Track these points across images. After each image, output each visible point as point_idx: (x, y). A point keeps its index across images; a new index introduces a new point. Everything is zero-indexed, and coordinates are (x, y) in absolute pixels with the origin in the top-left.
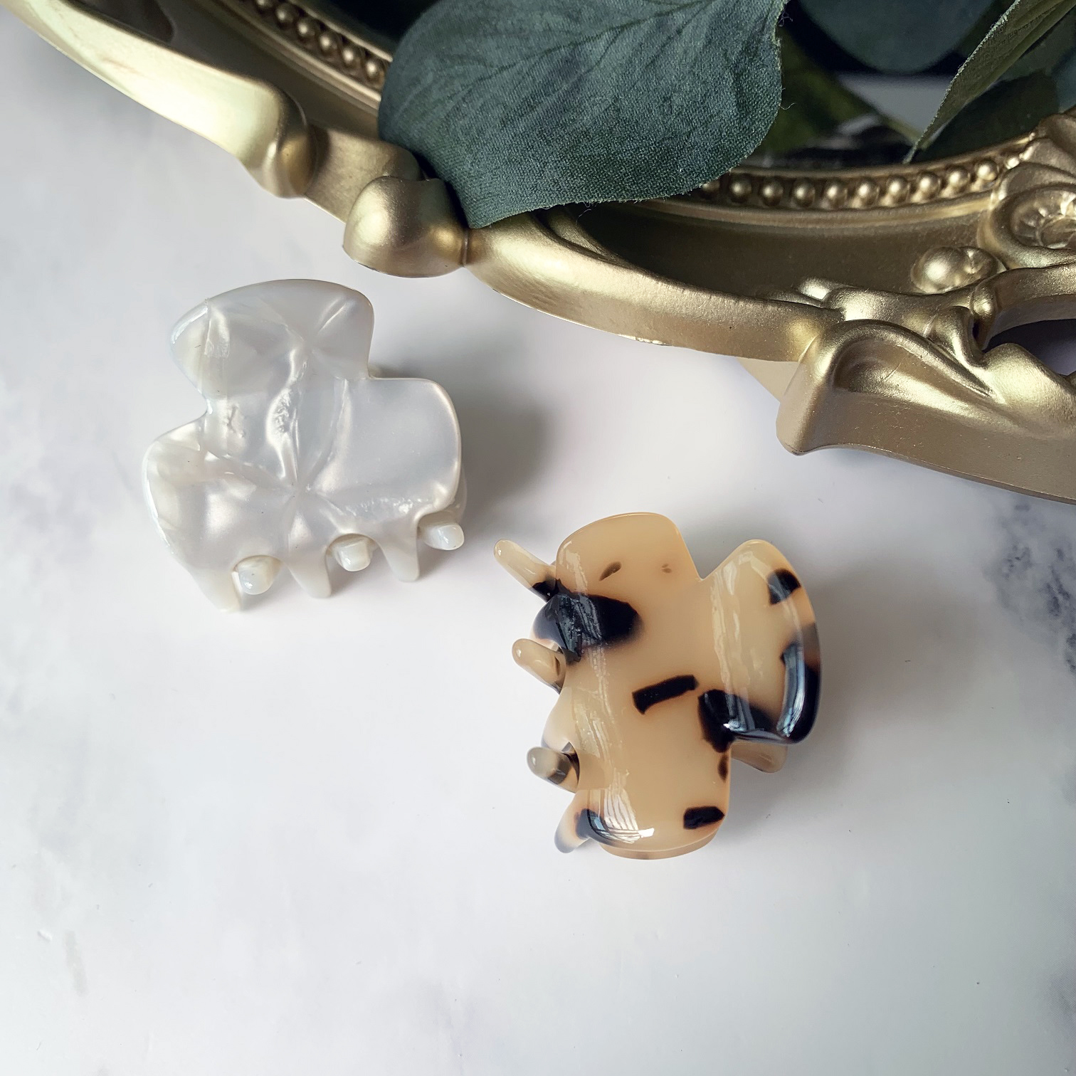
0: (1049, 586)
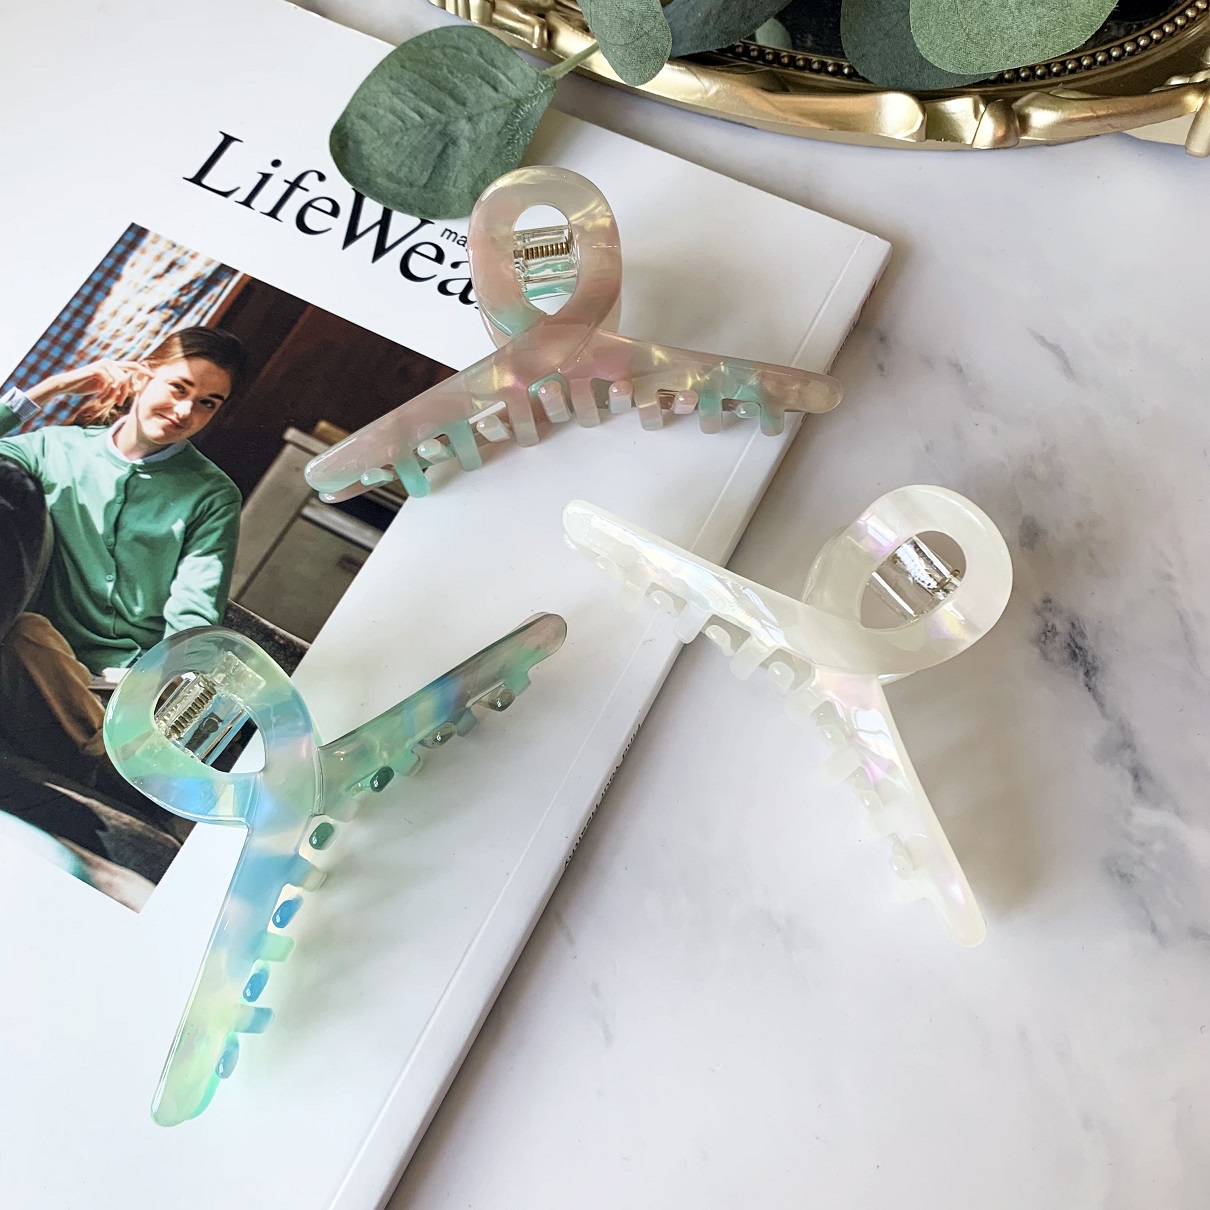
0: (1069, 645)
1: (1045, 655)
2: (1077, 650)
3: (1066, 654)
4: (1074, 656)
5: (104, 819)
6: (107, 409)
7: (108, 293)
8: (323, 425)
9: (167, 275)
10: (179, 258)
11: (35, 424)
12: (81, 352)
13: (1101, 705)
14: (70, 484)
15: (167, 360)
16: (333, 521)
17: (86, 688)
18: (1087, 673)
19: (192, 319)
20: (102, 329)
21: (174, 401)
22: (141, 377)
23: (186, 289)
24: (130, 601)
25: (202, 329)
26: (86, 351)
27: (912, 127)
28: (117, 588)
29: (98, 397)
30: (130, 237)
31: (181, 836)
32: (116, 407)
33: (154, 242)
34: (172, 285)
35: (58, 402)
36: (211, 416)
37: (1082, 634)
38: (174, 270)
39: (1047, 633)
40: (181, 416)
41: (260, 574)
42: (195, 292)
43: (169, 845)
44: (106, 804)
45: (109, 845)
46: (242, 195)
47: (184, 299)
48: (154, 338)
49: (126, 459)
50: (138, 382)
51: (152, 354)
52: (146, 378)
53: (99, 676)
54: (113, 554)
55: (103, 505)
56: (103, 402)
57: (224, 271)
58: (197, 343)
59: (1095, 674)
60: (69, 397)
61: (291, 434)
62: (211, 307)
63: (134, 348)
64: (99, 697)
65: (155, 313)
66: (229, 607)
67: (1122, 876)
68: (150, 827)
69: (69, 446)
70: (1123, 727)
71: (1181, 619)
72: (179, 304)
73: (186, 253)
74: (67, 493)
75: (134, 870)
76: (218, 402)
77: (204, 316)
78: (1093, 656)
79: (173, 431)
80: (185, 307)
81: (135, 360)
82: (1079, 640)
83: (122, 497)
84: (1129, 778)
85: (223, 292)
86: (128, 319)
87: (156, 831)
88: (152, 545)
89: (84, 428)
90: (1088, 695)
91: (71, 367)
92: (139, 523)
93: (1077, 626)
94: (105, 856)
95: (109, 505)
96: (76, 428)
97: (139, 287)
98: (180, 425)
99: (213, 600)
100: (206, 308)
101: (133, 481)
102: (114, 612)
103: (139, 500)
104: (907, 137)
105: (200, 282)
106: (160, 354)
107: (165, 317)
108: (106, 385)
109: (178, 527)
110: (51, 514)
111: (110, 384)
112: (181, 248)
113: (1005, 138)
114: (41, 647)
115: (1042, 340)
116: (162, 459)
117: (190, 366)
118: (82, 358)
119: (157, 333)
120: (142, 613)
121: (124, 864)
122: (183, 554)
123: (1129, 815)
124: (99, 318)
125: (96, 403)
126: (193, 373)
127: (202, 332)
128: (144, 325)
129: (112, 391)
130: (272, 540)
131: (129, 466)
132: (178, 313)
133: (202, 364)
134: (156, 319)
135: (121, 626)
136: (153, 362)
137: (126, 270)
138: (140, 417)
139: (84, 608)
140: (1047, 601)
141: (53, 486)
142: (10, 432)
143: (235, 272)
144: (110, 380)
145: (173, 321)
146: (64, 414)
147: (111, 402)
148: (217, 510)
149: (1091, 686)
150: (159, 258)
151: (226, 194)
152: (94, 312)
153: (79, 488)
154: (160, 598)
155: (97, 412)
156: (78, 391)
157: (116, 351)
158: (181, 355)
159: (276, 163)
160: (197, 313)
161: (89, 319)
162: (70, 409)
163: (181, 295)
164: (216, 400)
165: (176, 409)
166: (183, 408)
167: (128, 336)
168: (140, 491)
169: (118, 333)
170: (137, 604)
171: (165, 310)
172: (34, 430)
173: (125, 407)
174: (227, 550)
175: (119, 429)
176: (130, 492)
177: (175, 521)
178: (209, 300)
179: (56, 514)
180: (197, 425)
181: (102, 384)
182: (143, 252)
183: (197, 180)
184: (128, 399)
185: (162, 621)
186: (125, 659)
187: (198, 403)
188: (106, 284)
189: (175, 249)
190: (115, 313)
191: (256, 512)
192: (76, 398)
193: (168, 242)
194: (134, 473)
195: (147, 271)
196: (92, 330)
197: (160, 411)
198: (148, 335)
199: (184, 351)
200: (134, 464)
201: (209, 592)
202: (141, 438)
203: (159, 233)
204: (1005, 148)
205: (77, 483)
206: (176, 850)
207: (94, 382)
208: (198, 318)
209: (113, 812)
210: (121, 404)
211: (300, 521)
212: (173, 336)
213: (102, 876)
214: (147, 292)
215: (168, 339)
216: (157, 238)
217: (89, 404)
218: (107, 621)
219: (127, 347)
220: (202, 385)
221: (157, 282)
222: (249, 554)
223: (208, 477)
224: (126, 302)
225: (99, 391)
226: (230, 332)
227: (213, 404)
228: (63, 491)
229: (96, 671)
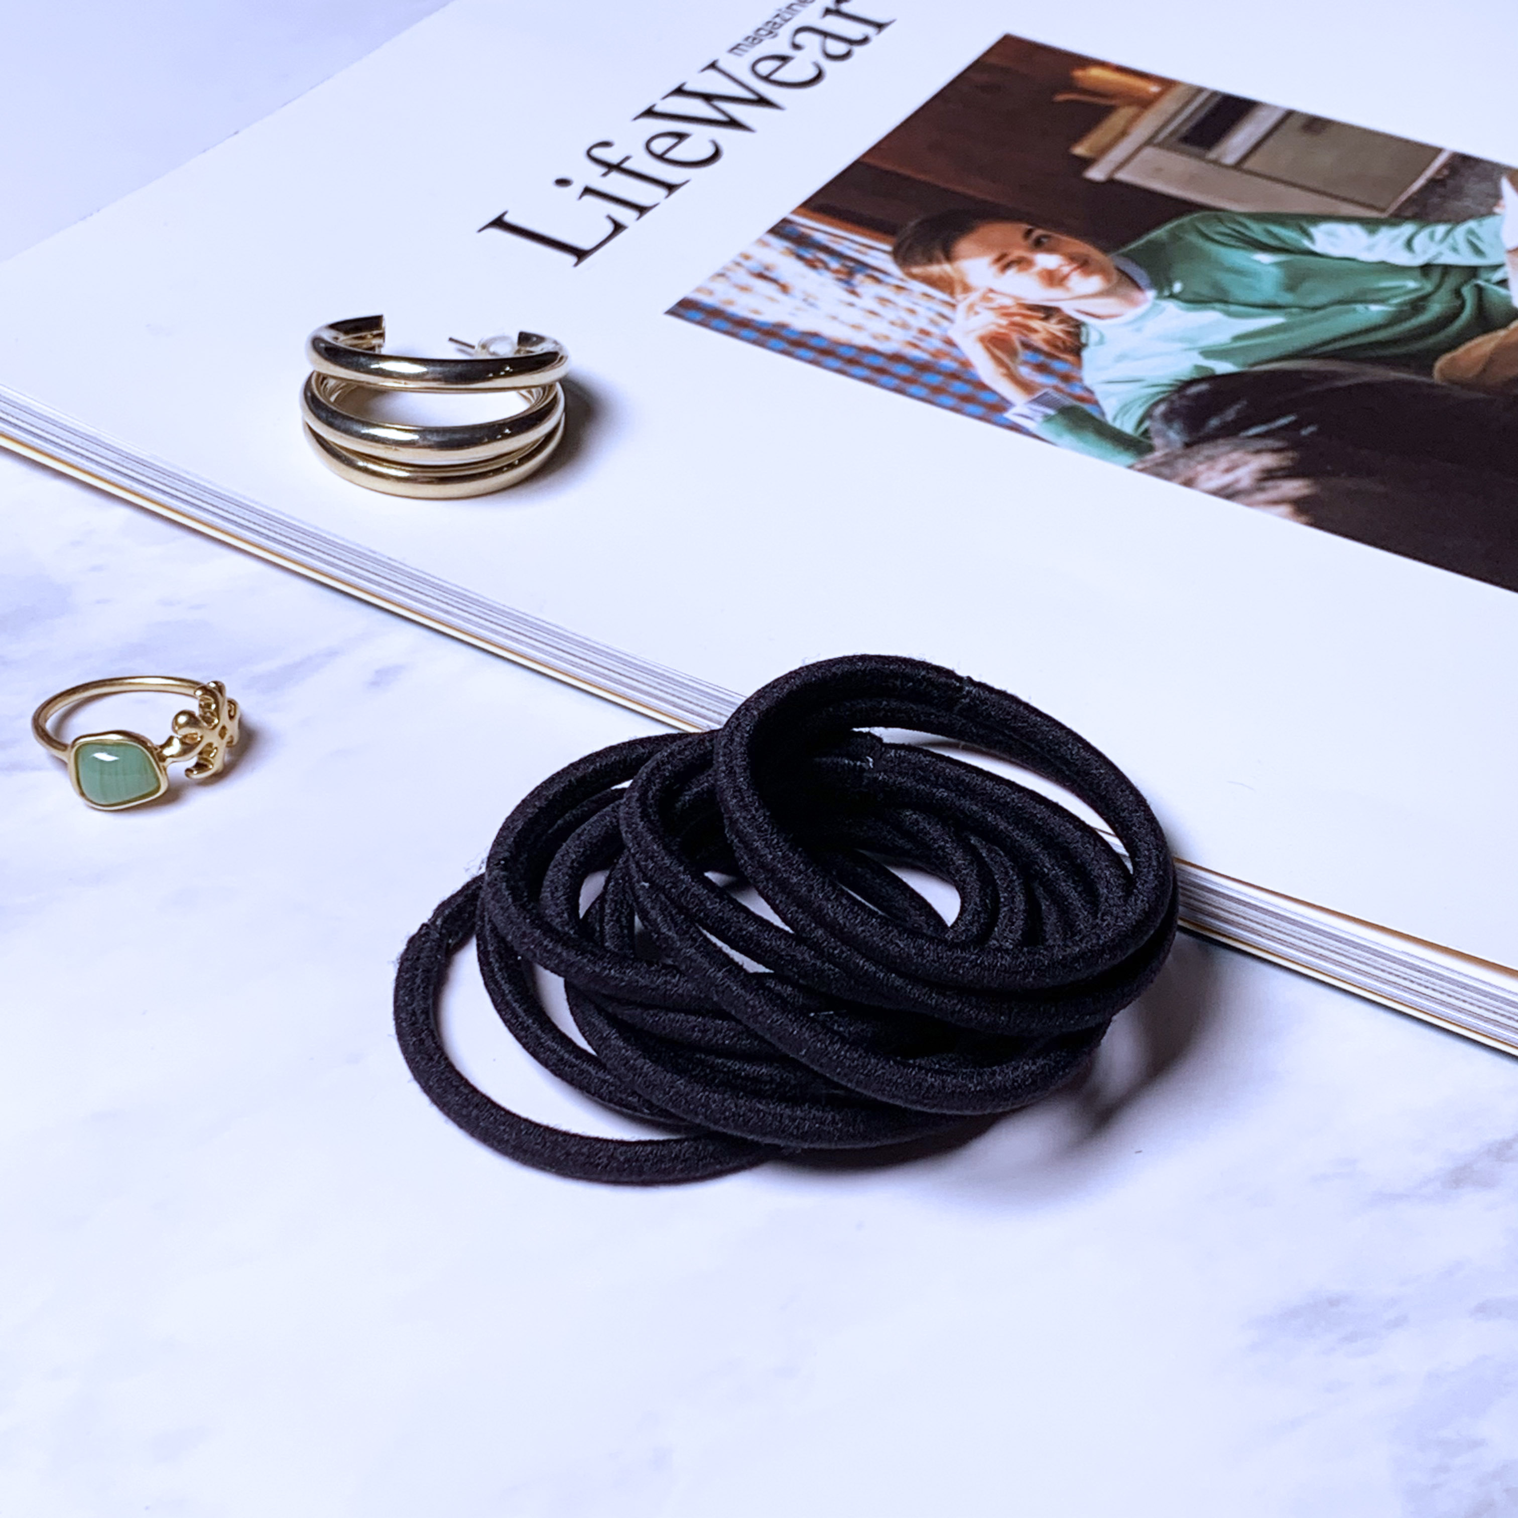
6: (1049, 327)
7: (814, 333)
9: (782, 281)
10: (749, 271)
11: (1078, 391)
12: (933, 354)
15: (956, 278)
19: (876, 258)
20: (887, 337)
22: (986, 299)
23: (812, 266)
24: (1399, 292)
25: (896, 250)
26: (932, 348)
28: (1378, 302)
29: (1026, 336)
30: (697, 314)
32: (1044, 320)
33: (711, 293)
34: (803, 277)
35: (1034, 373)
38: (771, 277)
40: (1064, 264)
41: (1342, 195)
42: (822, 257)
47: (834, 266)
48: (911, 290)
50: (998, 300)
51: (943, 293)
52: (991, 295)
55: (1233, 320)
56: (1037, 331)
57: (782, 231)
58: (925, 252)
60: (1025, 363)
61: (1095, 175)
62: (853, 241)
63: (928, 309)
65: (859, 291)
69: (1121, 357)
72: (843, 270)
73: (738, 264)
74: (1213, 354)
76: (1039, 232)
77: (871, 247)
79: (1093, 267)
80: (850, 264)
81: (954, 305)
85: (824, 233)
86: (871, 315)
88: (1299, 278)
89: (1085, 345)
91: (966, 363)
92: (1261, 288)
95: (1232, 316)
96: (1085, 355)
97: (804, 307)
98: (1079, 261)
100: (855, 246)
105: (802, 254)
107: (869, 283)
108: (1003, 331)
109: (1265, 258)
111: (1000, 327)
112: (727, 269)
116: (1145, 274)
117: (969, 258)
118: (947, 354)
119: (900, 287)
122: (1311, 253)
126: (983, 255)
127: (904, 249)
128: (883, 301)
129: (1014, 324)
131: (1158, 303)
132: (860, 272)
133: (966, 247)
134: (870, 290)
136: (958, 290)
137: (767, 318)
141: (1198, 369)
142: (1096, 414)
143: (785, 222)
144: (993, 326)
145: (877, 274)
146: (1059, 366)
147: (1036, 325)
150: (744, 290)
151: (620, 229)
153: (1202, 344)
154: (1389, 269)
155: (1056, 335)
156: (1013, 353)
158: (946, 267)
159: (563, 182)
163: (827, 269)
164: (1036, 234)
165: (1051, 267)
166: (1048, 261)
168: (1205, 289)
169: (898, 324)
170: (1404, 285)
171: (855, 283)
172: (1091, 392)
173: (1046, 311)
174: (1300, 220)
175: (1088, 315)
176: (1206, 299)
177: (1256, 262)
178: (840, 244)
179: (1251, 361)
180: (1082, 247)
181: (1000, 333)
182: (730, 303)
183: (582, 254)
184: (1031, 310)
185: (1427, 267)
187: (1039, 250)
188: (794, 335)
189: (729, 275)
190: (856, 327)
191: (1236, 200)
192: (1027, 356)
193: (712, 280)
194: (1172, 296)
195: (771, 300)
197: (1054, 280)
199: (940, 263)
200: (1156, 298)
201: (1373, 231)
202: (1105, 294)
207: (995, 341)
210: (1041, 315)
212: (908, 275)
214: (815, 300)
215: (913, 279)
216: (703, 290)
217: (1040, 344)
220: (1005, 246)
221: (797, 292)
225: (1014, 337)
226: (905, 223)
227: (1042, 238)
228: (1207, 359)
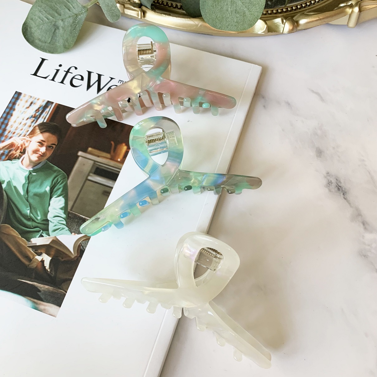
0: (337, 186)
1: (330, 191)
2: (339, 187)
3: (336, 189)
4: (339, 189)
5: (39, 288)
6: (18, 153)
7: (12, 115)
8: (90, 149)
9: (30, 107)
10: (33, 101)
12: (6, 136)
13: (350, 204)
14: (10, 180)
15: (35, 135)
16: (98, 180)
17: (26, 246)
18: (344, 194)
19: (41, 120)
20: (12, 127)
21: (40, 148)
22: (27, 141)
23: (37, 110)
24: (36, 216)
25: (45, 123)
26: (8, 135)
27: (263, 29)
28: (31, 212)
29: (14, 150)
30: (16, 96)
31: (66, 290)
32: (21, 152)
33: (24, 97)
34: (33, 110)
35: (1, 153)
36: (52, 151)
37: (340, 182)
38: (32, 105)
39: (329, 183)
40: (43, 152)
41: (77, 201)
42: (40, 111)
43: (63, 294)
44: (39, 283)
45: (42, 297)
46: (51, 77)
47: (37, 114)
48: (30, 128)
49: (27, 169)
50: (27, 143)
51: (30, 133)
52: (29, 142)
53: (30, 241)
54: (27, 201)
55: (22, 185)
56: (16, 152)
57: (49, 103)
58: (44, 128)
59: (346, 194)
60: (4, 151)
61: (80, 153)
62: (47, 115)
63: (23, 132)
64: (31, 248)
65: (29, 120)
66: (69, 213)
67: (365, 256)
68: (55, 289)
69: (7, 167)
70: (357, 209)
71: (369, 173)
72: (36, 116)
73: (36, 99)
74: (9, 183)
75: (52, 303)
76: (54, 146)
77: (45, 119)
78: (345, 188)
79: (41, 158)
80: (38, 116)
81: (24, 136)
82: (339, 184)
83: (28, 181)
84: (362, 225)
85: (50, 110)
86: (20, 123)
87: (57, 289)
88: (40, 196)
89: (11, 161)
90: (345, 201)
91: (3, 141)
92: (34, 189)
93: (338, 180)
94: (42, 300)
95: (24, 185)
96: (8, 161)
97: (22, 112)
98: (43, 155)
99: (63, 211)
100: (45, 116)
101: (30, 176)
102: (31, 220)
103: (33, 182)
104: (262, 33)
105: (41, 108)
106: (32, 133)
107: (32, 121)
108: (16, 146)
109: (48, 189)
110: (5, 191)
111: (17, 145)
112: (33, 97)
113: (293, 29)
114: (9, 235)
115: (313, 91)
116: (39, 167)
117: (43, 136)
118: (7, 138)
119: (30, 126)
120: (41, 219)
121: (48, 302)
122: (51, 198)
123: (363, 237)
124: (10, 124)
125: (14, 152)
126: (44, 138)
127: (45, 124)
128: (25, 124)
129: (18, 147)
130: (79, 189)
131: (28, 171)
132: (36, 118)
133: (47, 134)
134: (29, 121)
135: (34, 224)
136: (31, 136)
137: (16, 107)
138: (29, 155)
139: (21, 220)
140: (328, 173)
141: (4, 181)
143: (52, 103)
144: (17, 144)
145: (35, 122)
146: (4, 157)
147: (19, 151)
148: (60, 181)
149: (345, 198)
150: (27, 101)
151: (45, 78)
152: (8, 122)
153: (13, 181)
154: (46, 213)
155: (14, 155)
156: (7, 149)
157: (17, 134)
158: (39, 132)
159: (60, 66)
160: (42, 118)
161: (7, 125)
162: (5, 155)
163: (36, 113)
164: (53, 146)
165: (41, 150)
166: (43, 149)
167: (21, 129)
168: (33, 179)
169: (17, 128)
170: (38, 216)
171: (32, 118)
173: (23, 152)
174: (65, 194)
175: (23, 159)
176: (30, 179)
177: (46, 187)
178: (46, 113)
179: (7, 190)
180: (49, 155)
181: (15, 145)
182: (21, 100)
183: (35, 74)
184: (24, 149)
185: (48, 221)
186: (37, 235)
187: (48, 147)
188: (11, 112)
189: (32, 98)
190: (15, 122)
191: (72, 181)
192: (7, 151)
193: (29, 96)
194: (30, 173)
195: (23, 106)
196: (8, 128)
197: (35, 152)
198: (28, 127)
199: (40, 131)
200: (30, 170)
201: (61, 209)
202: (31, 161)
203: (26, 93)
204: (293, 32)
205: (12, 179)
206: (65, 295)
207: (12, 145)
208: (43, 119)
209: (42, 286)
210: (22, 151)
211: (88, 182)
212: (36, 126)
213: (42, 307)
214: (25, 113)
215: (34, 128)
216: (25, 95)
217: (11, 153)
218: (29, 223)
219: (21, 132)
220: (48, 141)
221: (27, 109)
222: (72, 195)
223: (55, 171)
224: (18, 118)
225: (14, 148)
226: (54, 123)
227: (53, 147)
228: (7, 182)
229: (29, 240)
